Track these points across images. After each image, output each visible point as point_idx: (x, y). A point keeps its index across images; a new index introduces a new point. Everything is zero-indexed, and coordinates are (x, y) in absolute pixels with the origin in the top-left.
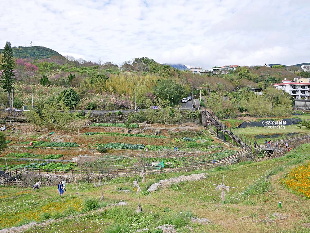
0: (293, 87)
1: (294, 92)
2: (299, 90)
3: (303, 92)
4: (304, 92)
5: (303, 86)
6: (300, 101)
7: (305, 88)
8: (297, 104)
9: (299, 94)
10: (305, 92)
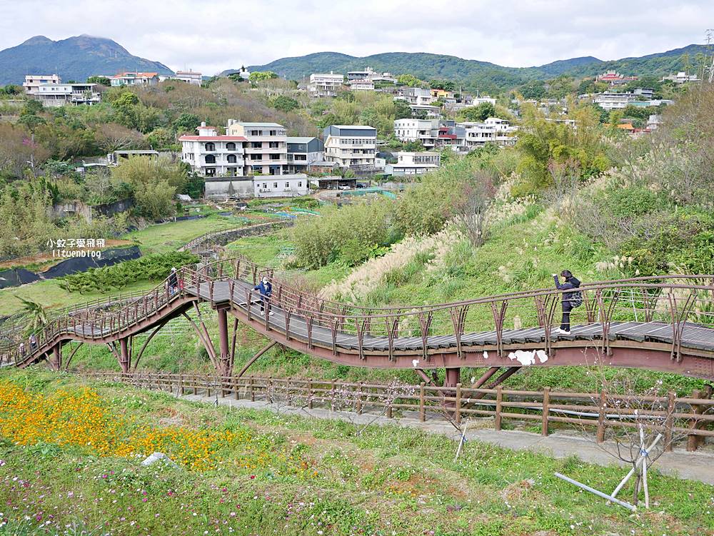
0: (206, 148)
1: (210, 159)
2: (220, 154)
3: (231, 158)
4: (233, 158)
5: (231, 145)
6: (218, 181)
7: (235, 147)
8: (212, 189)
9: (221, 162)
10: (237, 156)
